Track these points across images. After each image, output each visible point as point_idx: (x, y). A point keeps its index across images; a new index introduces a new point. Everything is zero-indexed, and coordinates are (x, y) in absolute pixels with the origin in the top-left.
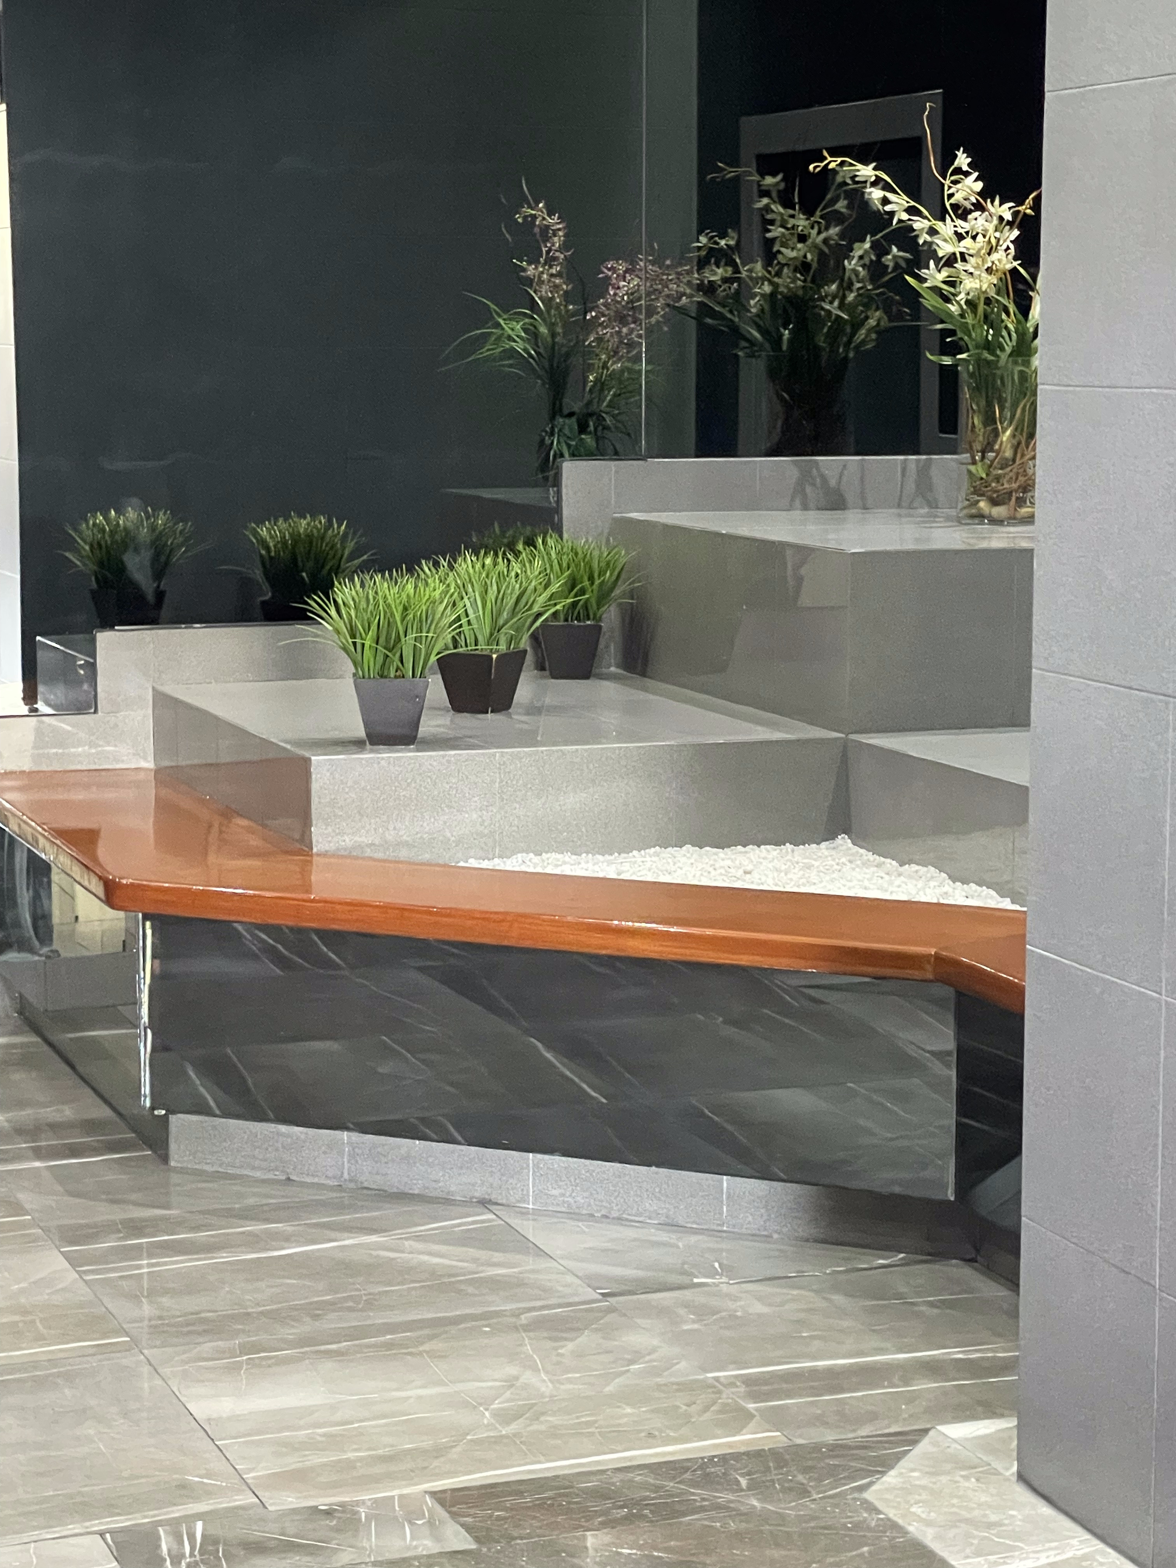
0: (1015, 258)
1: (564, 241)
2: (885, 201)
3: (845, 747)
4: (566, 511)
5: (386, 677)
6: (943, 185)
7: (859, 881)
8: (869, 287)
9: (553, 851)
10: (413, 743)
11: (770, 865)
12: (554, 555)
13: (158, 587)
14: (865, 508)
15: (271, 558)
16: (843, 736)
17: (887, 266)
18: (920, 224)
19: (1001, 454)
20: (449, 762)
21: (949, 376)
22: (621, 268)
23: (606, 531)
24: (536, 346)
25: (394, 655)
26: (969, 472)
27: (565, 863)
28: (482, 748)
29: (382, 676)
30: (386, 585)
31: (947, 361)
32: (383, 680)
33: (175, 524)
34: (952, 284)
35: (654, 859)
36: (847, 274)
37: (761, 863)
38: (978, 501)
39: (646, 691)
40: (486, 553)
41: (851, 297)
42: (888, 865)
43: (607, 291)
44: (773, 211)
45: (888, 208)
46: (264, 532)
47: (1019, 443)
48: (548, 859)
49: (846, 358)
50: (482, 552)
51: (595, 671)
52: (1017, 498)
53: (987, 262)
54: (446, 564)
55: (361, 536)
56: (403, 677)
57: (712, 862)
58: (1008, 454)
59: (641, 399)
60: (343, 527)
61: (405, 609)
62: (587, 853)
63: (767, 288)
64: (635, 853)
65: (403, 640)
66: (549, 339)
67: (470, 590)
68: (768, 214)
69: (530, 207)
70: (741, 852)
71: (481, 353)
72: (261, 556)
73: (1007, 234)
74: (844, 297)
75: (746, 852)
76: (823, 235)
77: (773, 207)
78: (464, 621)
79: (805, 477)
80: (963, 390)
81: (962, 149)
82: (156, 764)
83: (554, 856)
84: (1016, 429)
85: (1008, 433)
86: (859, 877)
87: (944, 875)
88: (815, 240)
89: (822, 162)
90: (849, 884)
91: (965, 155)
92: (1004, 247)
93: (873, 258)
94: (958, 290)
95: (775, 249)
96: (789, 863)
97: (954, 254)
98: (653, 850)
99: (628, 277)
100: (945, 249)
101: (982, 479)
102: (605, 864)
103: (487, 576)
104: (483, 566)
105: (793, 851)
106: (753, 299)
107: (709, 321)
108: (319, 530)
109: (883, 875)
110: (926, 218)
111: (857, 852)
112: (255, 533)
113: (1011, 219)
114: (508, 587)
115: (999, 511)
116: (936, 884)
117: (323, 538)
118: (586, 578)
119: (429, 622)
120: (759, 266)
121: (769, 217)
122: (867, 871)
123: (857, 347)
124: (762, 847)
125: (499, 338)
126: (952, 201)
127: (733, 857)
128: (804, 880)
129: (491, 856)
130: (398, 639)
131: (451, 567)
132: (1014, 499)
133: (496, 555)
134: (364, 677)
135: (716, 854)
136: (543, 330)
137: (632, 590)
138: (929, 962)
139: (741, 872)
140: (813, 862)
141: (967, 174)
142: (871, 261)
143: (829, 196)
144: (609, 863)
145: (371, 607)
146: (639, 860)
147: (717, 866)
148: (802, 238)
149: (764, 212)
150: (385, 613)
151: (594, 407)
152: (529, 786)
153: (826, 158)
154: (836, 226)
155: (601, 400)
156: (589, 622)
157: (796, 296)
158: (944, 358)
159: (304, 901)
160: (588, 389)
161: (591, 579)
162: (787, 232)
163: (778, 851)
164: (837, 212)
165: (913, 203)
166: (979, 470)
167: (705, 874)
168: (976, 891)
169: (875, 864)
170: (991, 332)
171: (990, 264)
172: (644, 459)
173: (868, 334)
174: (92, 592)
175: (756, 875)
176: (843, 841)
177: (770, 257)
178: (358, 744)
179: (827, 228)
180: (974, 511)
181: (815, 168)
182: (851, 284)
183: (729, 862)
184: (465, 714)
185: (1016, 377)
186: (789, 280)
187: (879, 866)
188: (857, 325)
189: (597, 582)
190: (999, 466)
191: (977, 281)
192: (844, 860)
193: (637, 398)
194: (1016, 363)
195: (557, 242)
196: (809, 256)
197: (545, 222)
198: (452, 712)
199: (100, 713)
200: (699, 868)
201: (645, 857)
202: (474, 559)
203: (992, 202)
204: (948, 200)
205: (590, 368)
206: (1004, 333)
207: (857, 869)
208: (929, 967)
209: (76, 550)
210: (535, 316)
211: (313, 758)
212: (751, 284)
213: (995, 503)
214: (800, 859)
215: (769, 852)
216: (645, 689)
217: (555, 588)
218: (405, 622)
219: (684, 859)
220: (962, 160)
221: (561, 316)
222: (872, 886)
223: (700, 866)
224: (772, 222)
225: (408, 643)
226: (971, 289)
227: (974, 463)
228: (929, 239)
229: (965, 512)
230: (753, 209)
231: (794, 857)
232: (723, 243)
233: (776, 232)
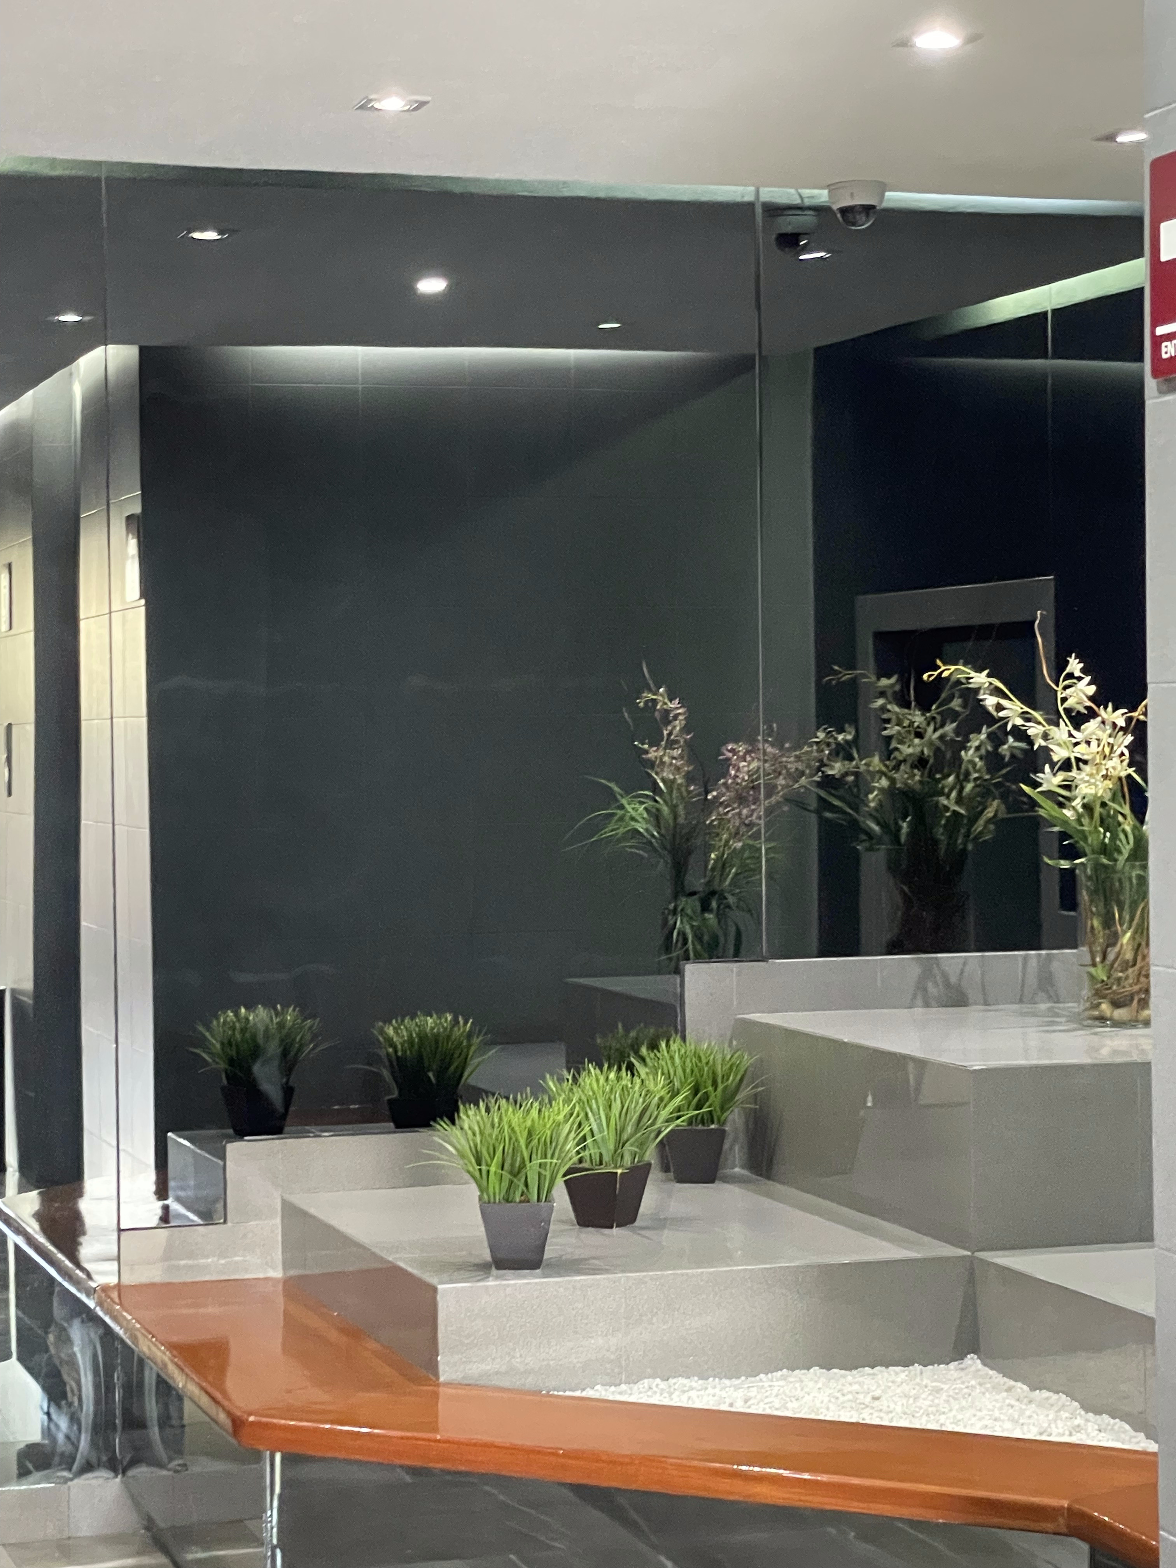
0: (1130, 765)
1: (686, 725)
2: (999, 708)
3: (972, 1262)
4: (690, 1013)
5: (511, 1202)
6: (1056, 691)
7: (989, 1410)
8: (987, 777)
9: (680, 1376)
10: (539, 1268)
11: (899, 1391)
12: (677, 1060)
13: (287, 1083)
14: (986, 1003)
15: (398, 1058)
16: (969, 1253)
17: (1005, 756)
18: (1034, 730)
19: (1121, 956)
20: (574, 1287)
21: (1068, 878)
22: (741, 749)
23: (729, 1034)
24: (658, 826)
25: (519, 1180)
26: (1092, 977)
27: (691, 1388)
28: (607, 1271)
29: (507, 1201)
30: (511, 1109)
31: (1065, 864)
32: (508, 1205)
33: (303, 1021)
34: (1068, 788)
35: (782, 1383)
36: (963, 767)
37: (889, 1387)
38: (1100, 1004)
39: (772, 1198)
40: (609, 1068)
41: (969, 787)
42: (1019, 1390)
43: (728, 770)
44: (889, 711)
45: (1002, 714)
46: (390, 1031)
47: (1139, 945)
48: (675, 1384)
49: (964, 850)
50: (606, 1066)
51: (720, 1173)
52: (1140, 1001)
53: (1101, 770)
54: (570, 1078)
55: (486, 1034)
56: (528, 1201)
57: (839, 1387)
58: (1129, 956)
59: (761, 878)
60: (469, 1024)
61: (530, 1134)
62: (715, 1377)
63: (884, 783)
64: (762, 1376)
65: (528, 1165)
66: (671, 822)
67: (594, 1106)
68: (884, 713)
69: (650, 691)
70: (868, 1374)
71: (605, 833)
72: (388, 1054)
73: (1121, 739)
74: (962, 789)
75: (874, 1374)
76: (937, 734)
77: (889, 707)
78: (589, 1140)
79: (927, 974)
80: (1081, 893)
81: (1073, 655)
82: (285, 1273)
83: (682, 1381)
84: (1135, 933)
85: (1128, 935)
86: (990, 1407)
87: (1076, 1404)
88: (930, 737)
89: (936, 670)
90: (979, 1414)
91: (1078, 660)
92: (1118, 752)
93: (990, 748)
94: (1073, 793)
95: (891, 747)
96: (917, 1388)
97: (1069, 759)
98: (779, 1373)
99: (748, 758)
100: (1059, 754)
101: (1103, 981)
102: (732, 1389)
103: (612, 1090)
104: (607, 1079)
105: (921, 1373)
106: (872, 792)
107: (828, 815)
108: (445, 1029)
109: (1013, 1402)
110: (1039, 723)
111: (987, 1374)
112: (382, 1032)
113: (1124, 725)
114: (631, 1101)
115: (1120, 1014)
116: (1067, 1415)
117: (449, 1037)
118: (710, 1082)
119: (554, 1144)
120: (876, 760)
121: (885, 716)
122: (997, 1397)
123: (976, 838)
124: (891, 1368)
125: (622, 819)
126: (1066, 705)
127: (861, 1379)
128: (933, 1409)
129: (618, 1382)
130: (523, 1165)
131: (575, 1080)
132: (1135, 1001)
133: (619, 1069)
134: (489, 1202)
135: (844, 1377)
136: (665, 810)
137: (756, 1095)
138: (1063, 1515)
139: (868, 1399)
140: (943, 1386)
141: (1080, 679)
142: (987, 751)
143: (943, 696)
144: (737, 1388)
145: (496, 1131)
146: (766, 1384)
147: (845, 1391)
148: (919, 735)
149: (879, 713)
150: (510, 1139)
151: (716, 886)
152: (655, 1310)
153: (940, 668)
154: (952, 722)
155: (722, 880)
156: (713, 1126)
157: (913, 791)
158: (1062, 862)
159: (429, 1440)
160: (710, 867)
161: (715, 1084)
162: (903, 731)
163: (907, 1373)
164: (952, 710)
165: (1026, 709)
166: (1100, 973)
167: (833, 1400)
168: (1108, 1424)
169: (1005, 1387)
170: (1108, 834)
171: (1104, 772)
172: (764, 959)
173: (985, 826)
174: (223, 1089)
175: (884, 1403)
176: (972, 1361)
177: (888, 754)
178: (483, 1269)
179: (942, 725)
180: (1096, 1013)
181: (930, 676)
182: (967, 774)
183: (856, 1387)
184: (590, 1229)
185: (1134, 881)
186: (906, 776)
187: (1009, 1390)
188: (974, 819)
189: (720, 1087)
190: (1119, 969)
191: (1093, 787)
192: (973, 1382)
193: (758, 877)
194: (1133, 867)
195: (678, 725)
196: (926, 751)
197: (665, 707)
198: (578, 1227)
199: (229, 1224)
200: (827, 1394)
201: (772, 1381)
202: (598, 1071)
203: (1106, 708)
204: (1062, 705)
205: (709, 848)
206: (1122, 836)
207: (987, 1394)
208: (1061, 1521)
209: (207, 1049)
210: (657, 798)
211: (439, 1287)
212: (869, 778)
213: (1116, 1005)
214: (929, 1382)
215: (898, 1374)
216: (769, 1195)
217: (678, 1100)
218: (530, 1147)
219: (811, 1384)
220: (1075, 665)
221: (683, 798)
222: (1002, 1417)
223: (828, 1391)
224: (888, 721)
225: (532, 1171)
226: (1086, 794)
227: (1094, 965)
228: (1043, 743)
229: (1087, 1013)
230: (870, 709)
231: (922, 1380)
232: (840, 737)
233: (893, 730)
